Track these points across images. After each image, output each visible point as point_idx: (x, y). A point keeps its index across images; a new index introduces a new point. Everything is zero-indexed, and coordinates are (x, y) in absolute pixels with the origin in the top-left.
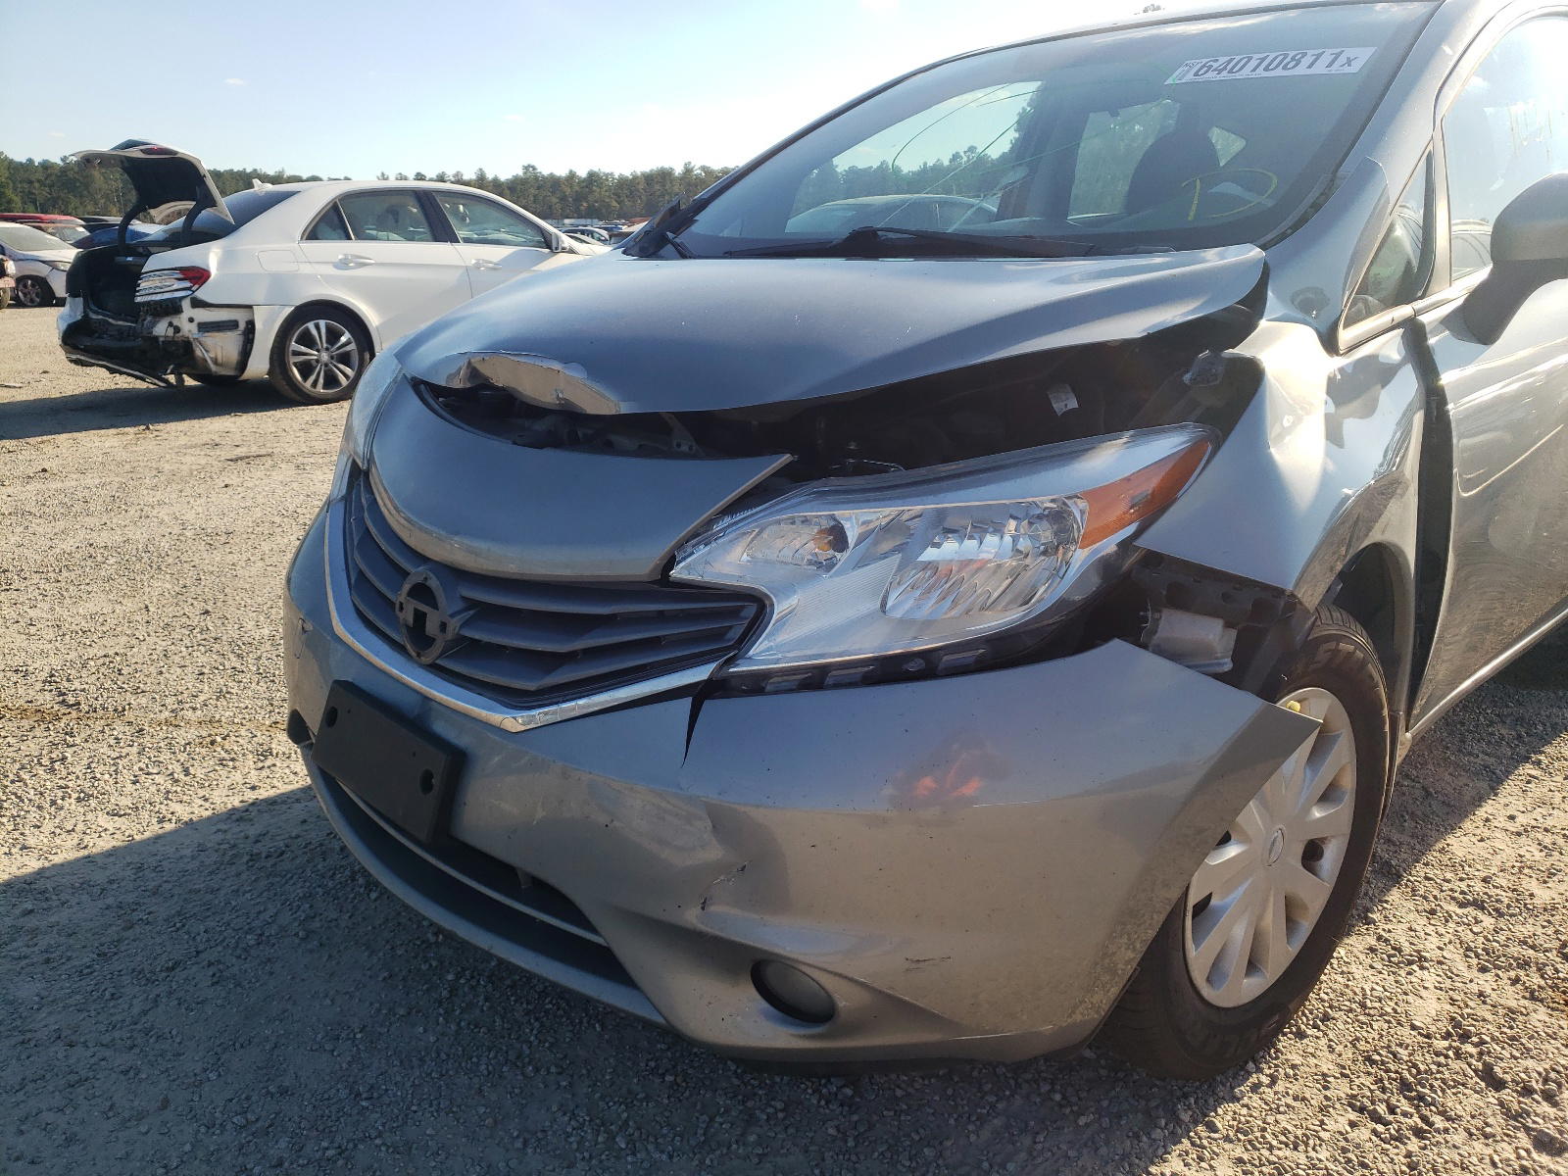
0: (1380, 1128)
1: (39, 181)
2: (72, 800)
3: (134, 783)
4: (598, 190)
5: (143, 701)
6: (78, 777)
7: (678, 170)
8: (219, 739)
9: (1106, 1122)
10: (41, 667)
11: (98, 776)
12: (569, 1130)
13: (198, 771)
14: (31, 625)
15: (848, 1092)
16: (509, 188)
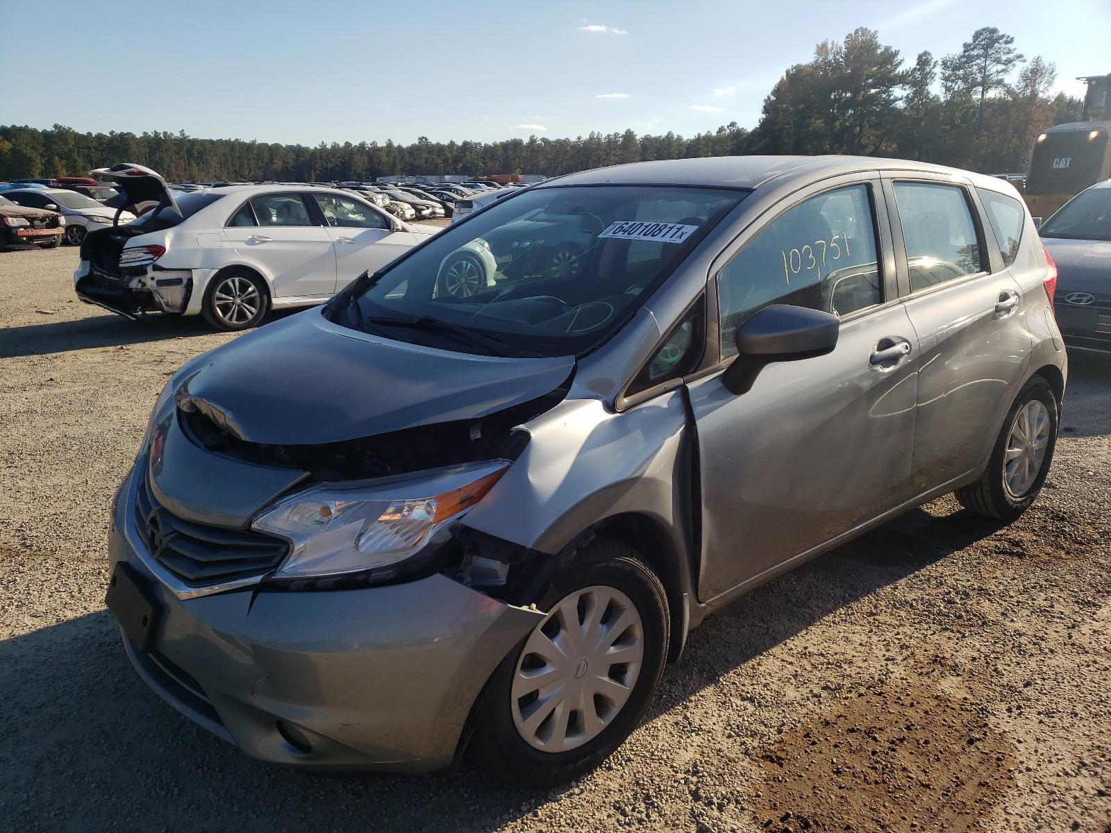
0: (621, 818)
1: (95, 147)
2: (14, 607)
3: (50, 597)
4: (470, 154)
5: (69, 544)
6: (20, 593)
7: (526, 141)
8: (103, 571)
9: (484, 809)
10: (17, 520)
11: (31, 592)
12: (213, 801)
13: (86, 591)
14: (18, 491)
15: (361, 788)
16: (408, 153)
